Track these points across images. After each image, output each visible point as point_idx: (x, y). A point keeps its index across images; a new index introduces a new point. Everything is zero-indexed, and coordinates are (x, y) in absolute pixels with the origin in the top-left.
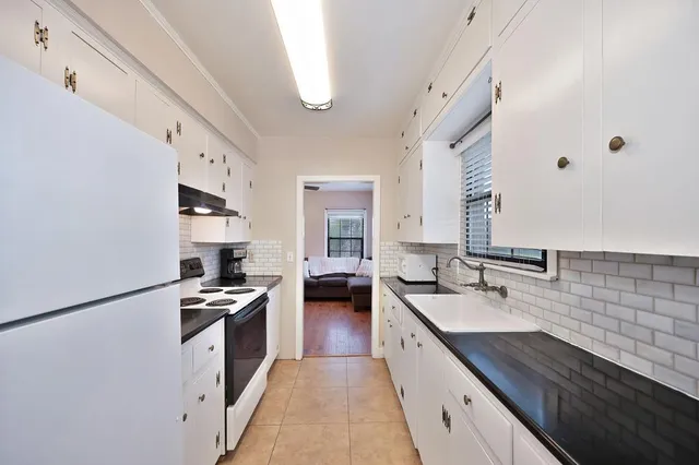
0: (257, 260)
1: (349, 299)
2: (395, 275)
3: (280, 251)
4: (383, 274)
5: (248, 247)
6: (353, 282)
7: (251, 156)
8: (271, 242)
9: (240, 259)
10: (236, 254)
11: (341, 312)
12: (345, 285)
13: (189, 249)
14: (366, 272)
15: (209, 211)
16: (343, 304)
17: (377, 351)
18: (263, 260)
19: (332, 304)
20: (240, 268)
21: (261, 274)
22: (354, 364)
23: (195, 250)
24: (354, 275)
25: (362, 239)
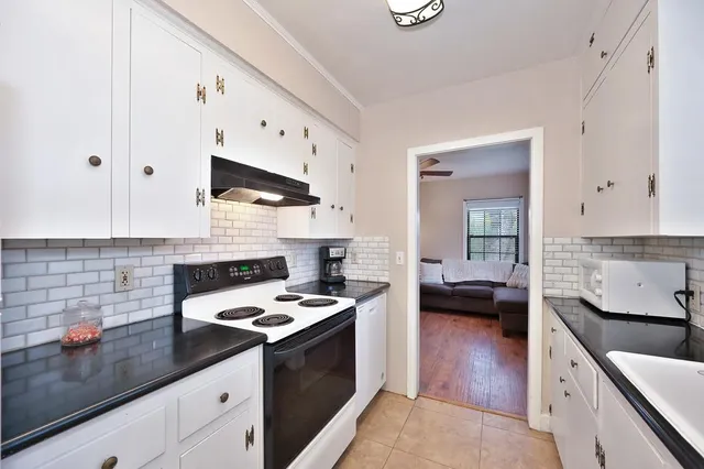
0: (360, 261)
1: (495, 317)
2: (576, 294)
3: (387, 251)
4: (549, 292)
5: (351, 245)
6: (501, 295)
7: (351, 131)
8: (377, 239)
9: (339, 260)
10: (333, 253)
11: (483, 333)
12: (490, 297)
13: (275, 246)
14: (521, 282)
15: (278, 197)
16: (486, 322)
17: (537, 418)
18: (367, 261)
19: (472, 321)
20: (339, 269)
21: (365, 278)
22: (494, 428)
23: (283, 247)
24: (504, 285)
25: (517, 238)
